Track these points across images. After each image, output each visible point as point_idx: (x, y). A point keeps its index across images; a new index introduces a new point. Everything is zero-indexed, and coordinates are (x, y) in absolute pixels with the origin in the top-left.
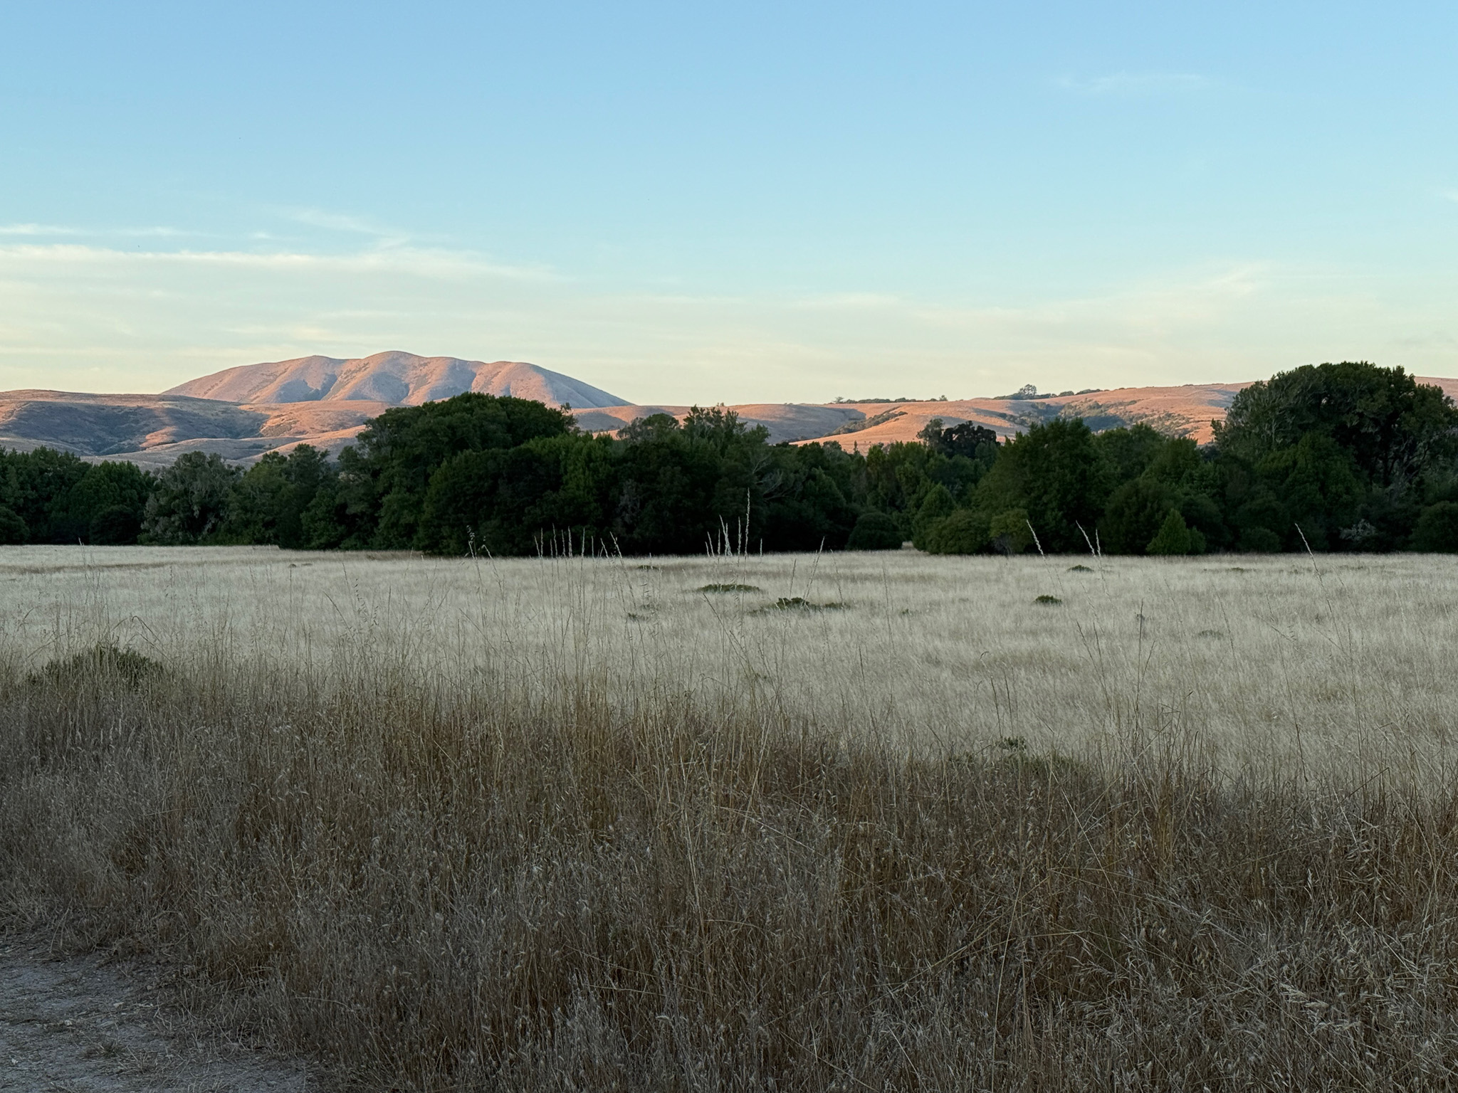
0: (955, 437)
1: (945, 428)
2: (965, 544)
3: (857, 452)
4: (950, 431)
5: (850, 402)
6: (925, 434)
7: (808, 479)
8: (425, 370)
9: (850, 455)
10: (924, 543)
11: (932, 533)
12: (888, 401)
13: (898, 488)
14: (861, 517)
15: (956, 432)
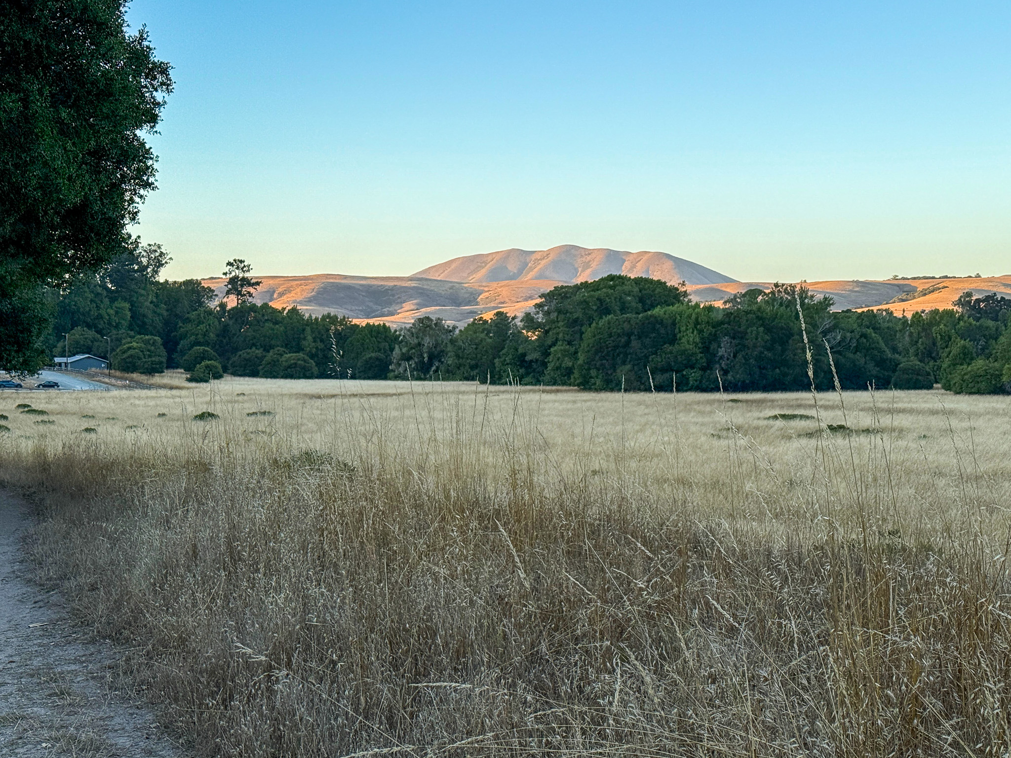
0: (982, 305)
1: (974, 298)
2: (983, 386)
3: (904, 317)
4: (978, 301)
5: (903, 279)
6: (959, 303)
7: (861, 336)
8: (589, 258)
9: (900, 319)
10: (950, 385)
11: (956, 378)
12: (933, 278)
13: (934, 344)
14: (901, 365)
15: (983, 301)
